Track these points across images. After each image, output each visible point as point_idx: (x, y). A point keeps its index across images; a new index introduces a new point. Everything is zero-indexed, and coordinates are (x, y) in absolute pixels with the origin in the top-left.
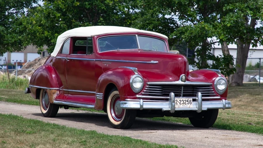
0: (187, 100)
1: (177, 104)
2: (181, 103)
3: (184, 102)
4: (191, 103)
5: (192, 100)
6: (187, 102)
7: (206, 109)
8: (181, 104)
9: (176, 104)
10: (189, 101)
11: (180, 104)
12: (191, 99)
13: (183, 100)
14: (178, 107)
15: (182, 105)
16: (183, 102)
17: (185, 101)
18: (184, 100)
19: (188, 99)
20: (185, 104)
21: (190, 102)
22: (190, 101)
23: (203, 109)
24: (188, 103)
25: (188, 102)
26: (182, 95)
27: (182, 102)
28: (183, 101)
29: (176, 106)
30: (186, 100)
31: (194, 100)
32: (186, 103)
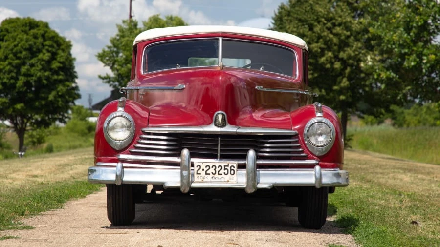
0: (225, 166)
1: (200, 174)
2: (208, 172)
3: (217, 170)
4: (232, 172)
5: (235, 165)
6: (225, 169)
7: (266, 186)
8: (209, 174)
9: (197, 174)
10: (229, 168)
11: (206, 174)
12: (235, 163)
13: (214, 166)
14: (201, 180)
15: (212, 175)
16: (215, 170)
17: (220, 168)
18: (217, 165)
19: (227, 164)
20: (219, 174)
21: (231, 170)
22: (232, 168)
23: (260, 186)
24: (226, 172)
25: (227, 169)
26: (218, 155)
27: (212, 170)
28: (214, 168)
29: (196, 178)
30: (223, 165)
31: (241, 167)
32: (222, 172)
